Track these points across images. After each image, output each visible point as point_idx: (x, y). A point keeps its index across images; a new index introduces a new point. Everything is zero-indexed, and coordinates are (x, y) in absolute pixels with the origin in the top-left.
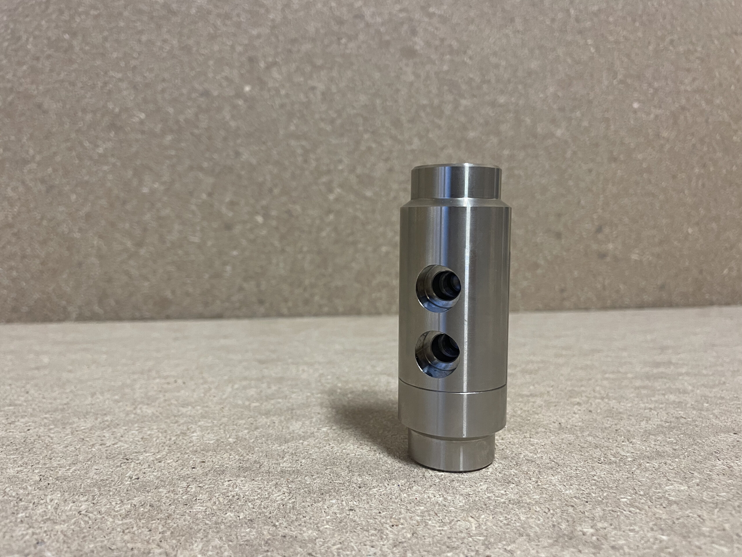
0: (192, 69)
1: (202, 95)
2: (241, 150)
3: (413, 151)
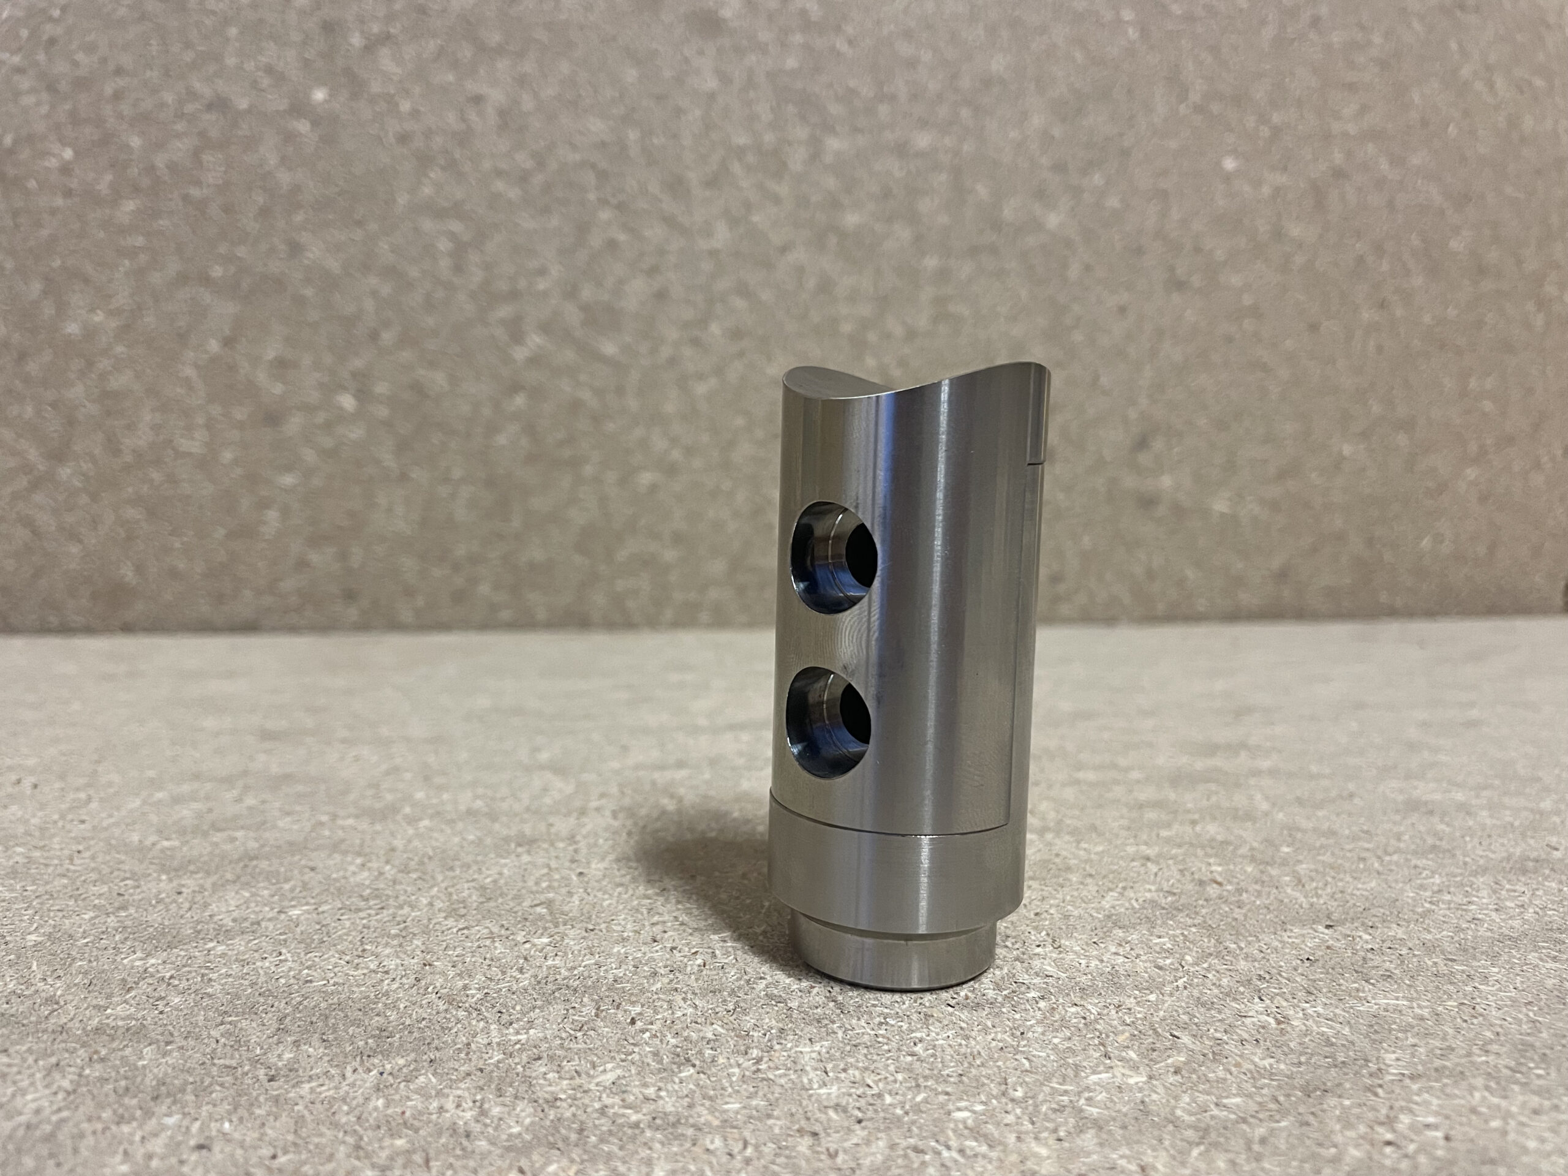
0: (188, 45)
1: (210, 107)
2: (305, 237)
3: (713, 253)
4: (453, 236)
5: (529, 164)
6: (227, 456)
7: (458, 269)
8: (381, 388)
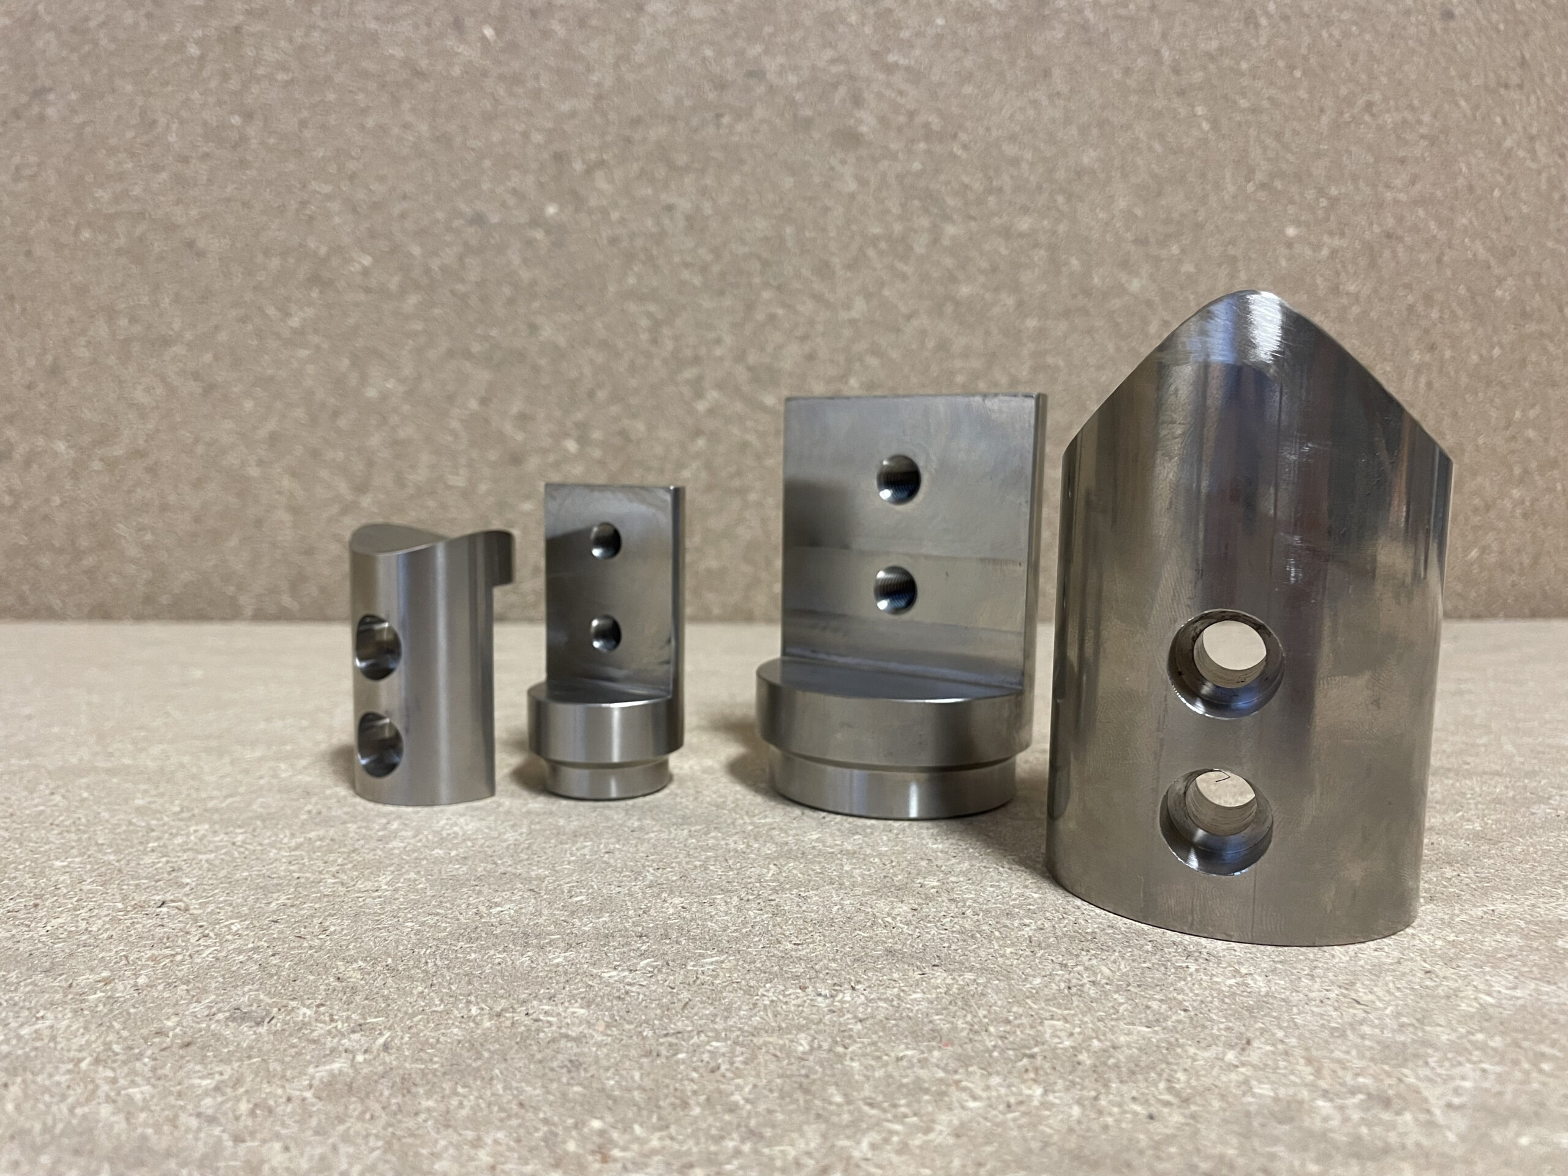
4: (650, 315)
5: (709, 257)
6: (483, 488)
7: (654, 341)
8: (597, 435)
